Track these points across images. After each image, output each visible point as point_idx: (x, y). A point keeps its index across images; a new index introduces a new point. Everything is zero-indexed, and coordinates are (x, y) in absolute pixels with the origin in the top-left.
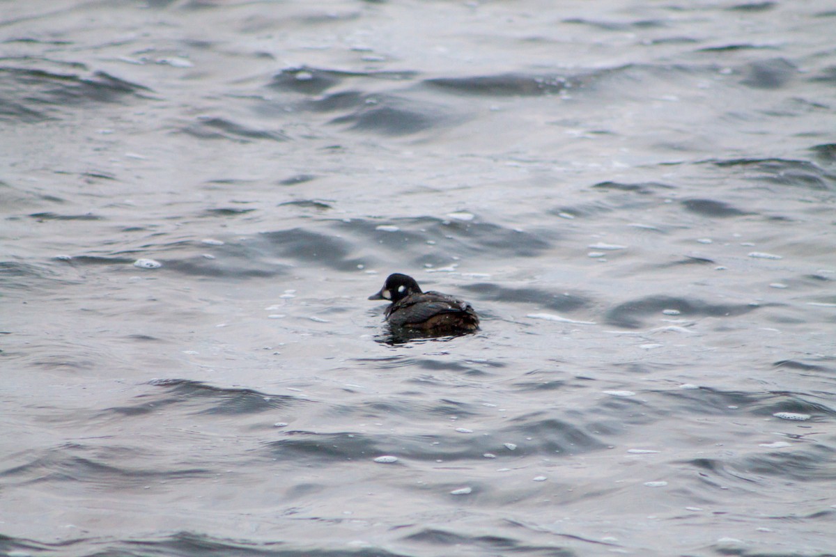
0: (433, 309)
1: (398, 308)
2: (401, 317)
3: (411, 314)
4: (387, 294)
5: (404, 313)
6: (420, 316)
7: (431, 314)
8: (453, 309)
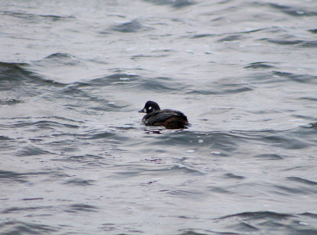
0: (168, 115)
1: (150, 116)
2: (153, 120)
3: (158, 118)
4: (145, 110)
5: (154, 118)
6: (162, 119)
7: (167, 117)
8: (178, 115)
